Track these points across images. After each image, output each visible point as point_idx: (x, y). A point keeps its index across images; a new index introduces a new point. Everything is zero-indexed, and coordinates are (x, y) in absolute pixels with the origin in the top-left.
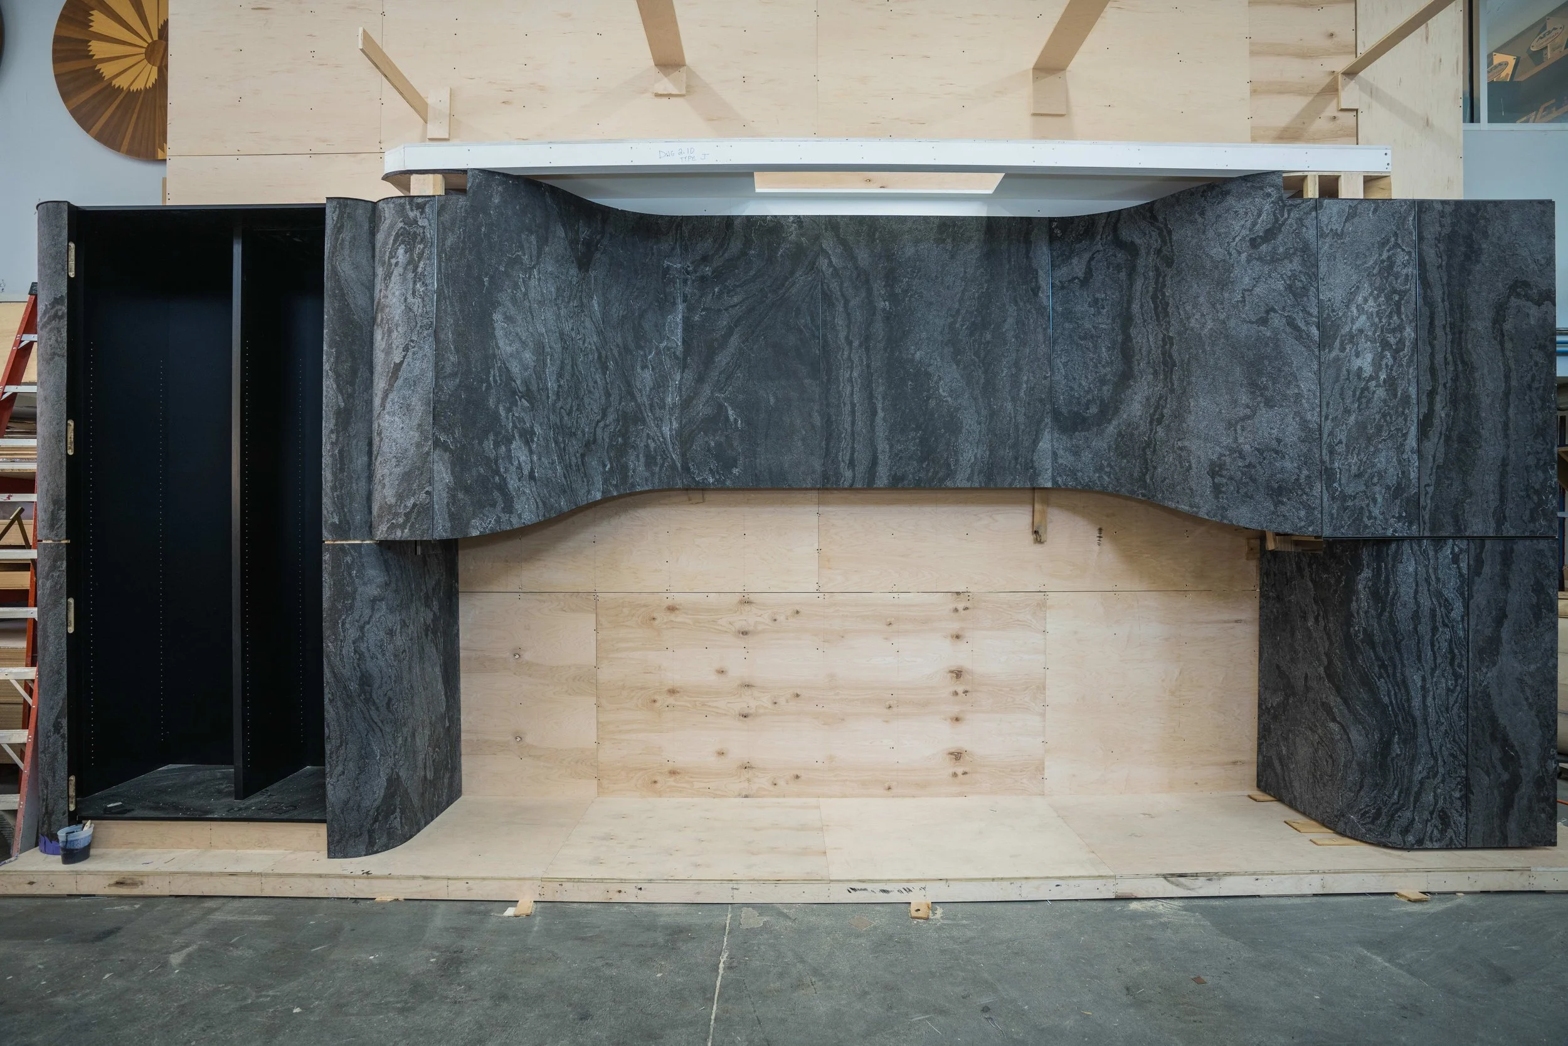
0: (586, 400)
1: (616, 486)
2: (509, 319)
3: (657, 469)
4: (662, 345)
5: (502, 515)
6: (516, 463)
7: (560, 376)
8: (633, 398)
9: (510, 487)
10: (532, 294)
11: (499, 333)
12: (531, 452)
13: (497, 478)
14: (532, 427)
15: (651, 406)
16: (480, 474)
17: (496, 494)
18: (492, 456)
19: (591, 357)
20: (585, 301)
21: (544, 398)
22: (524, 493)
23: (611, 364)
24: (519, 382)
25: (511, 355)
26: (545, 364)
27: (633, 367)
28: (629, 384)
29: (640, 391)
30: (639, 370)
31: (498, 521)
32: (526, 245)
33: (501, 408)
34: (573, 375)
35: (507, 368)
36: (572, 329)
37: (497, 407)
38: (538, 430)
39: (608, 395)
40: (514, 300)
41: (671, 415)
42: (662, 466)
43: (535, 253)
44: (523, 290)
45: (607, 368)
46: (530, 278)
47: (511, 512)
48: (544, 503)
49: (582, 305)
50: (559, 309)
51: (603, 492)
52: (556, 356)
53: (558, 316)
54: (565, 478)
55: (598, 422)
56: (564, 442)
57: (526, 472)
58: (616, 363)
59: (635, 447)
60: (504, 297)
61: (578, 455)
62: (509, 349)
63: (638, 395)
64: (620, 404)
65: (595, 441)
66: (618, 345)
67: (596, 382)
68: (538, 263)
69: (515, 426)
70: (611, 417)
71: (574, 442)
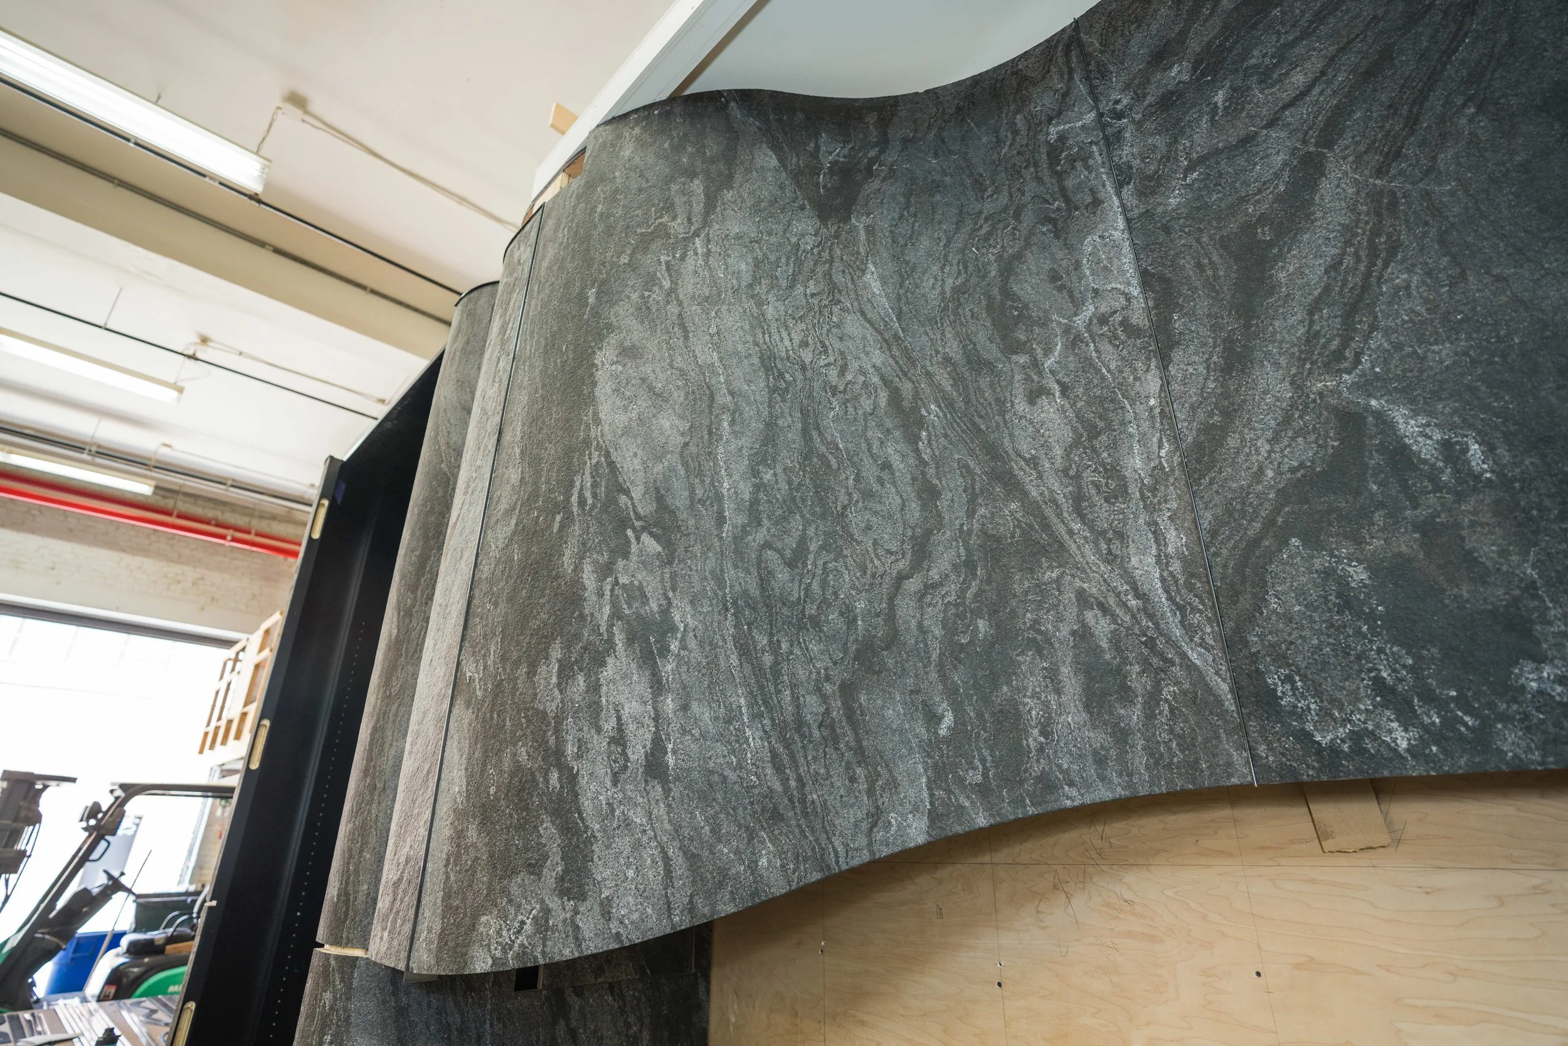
0: (856, 519)
4: (1082, 318)
5: (556, 903)
6: (610, 726)
7: (761, 457)
12: (658, 686)
14: (665, 612)
20: (840, 279)
21: (708, 523)
23: (932, 412)
24: (637, 491)
28: (993, 452)
30: (1021, 406)
33: (589, 569)
35: (611, 463)
37: (579, 569)
38: (682, 615)
39: (929, 494)
45: (919, 423)
49: (833, 289)
54: (778, 767)
55: (901, 578)
56: (774, 647)
58: (949, 404)
61: (828, 688)
64: (971, 514)
65: (893, 639)
69: (616, 615)
70: (944, 560)
71: (814, 648)
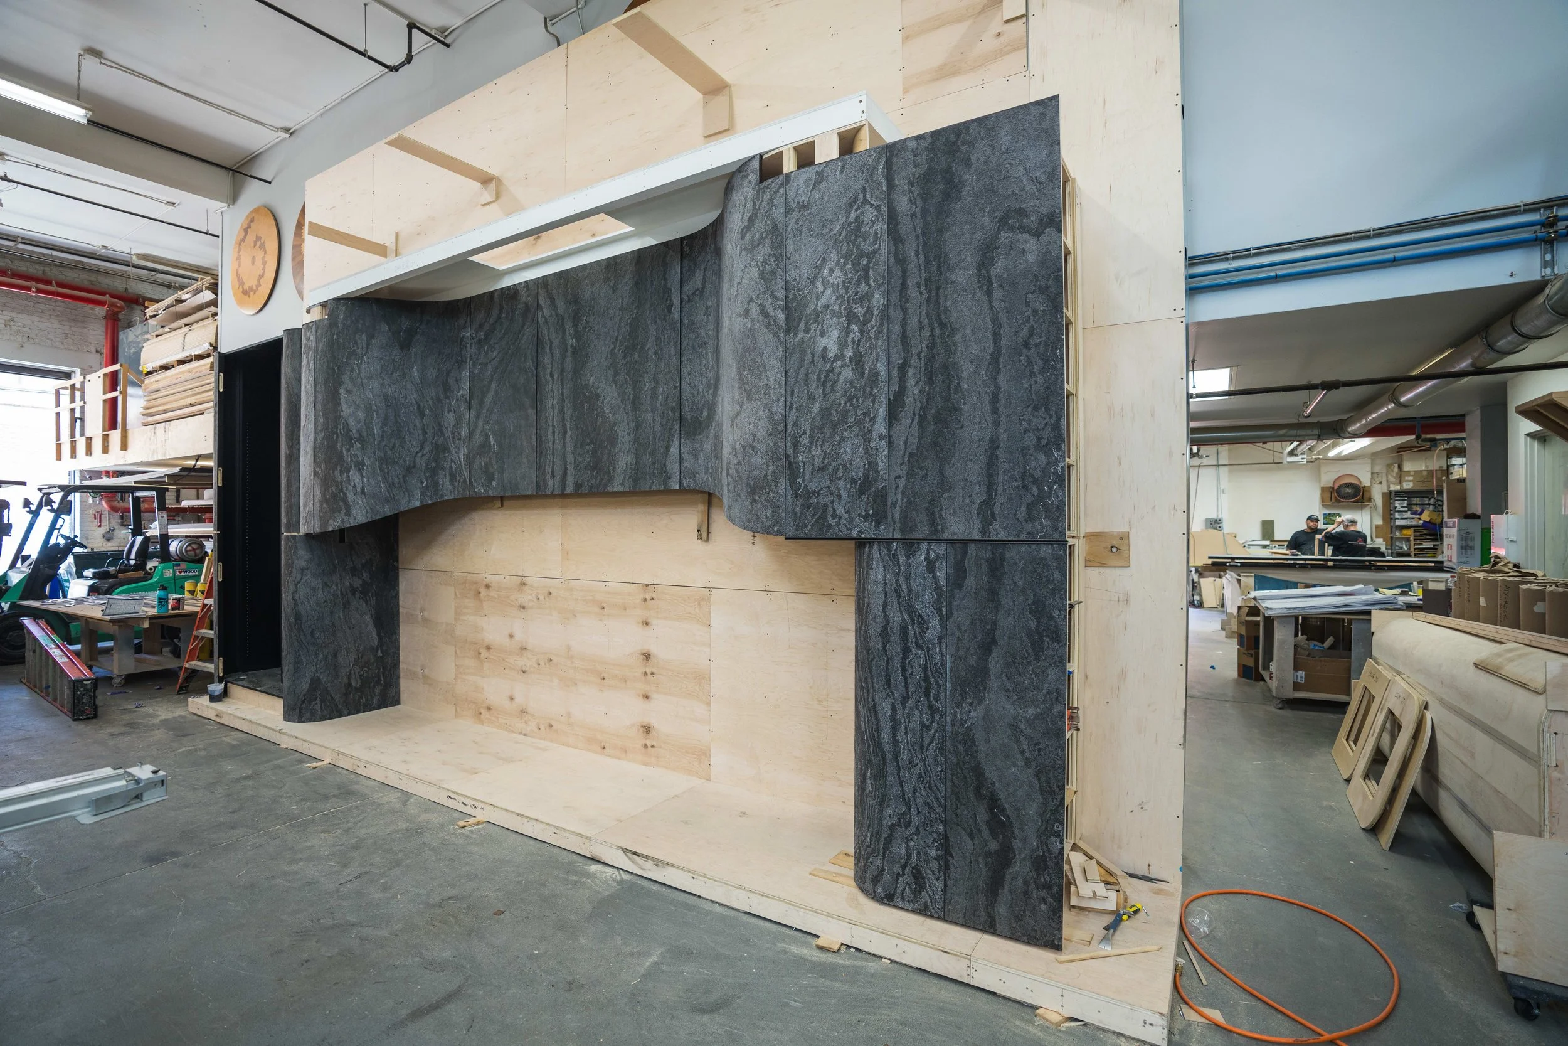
0: (407, 439)
1: (431, 497)
2: (349, 392)
3: (456, 483)
4: (459, 394)
5: (344, 517)
6: (352, 484)
7: (384, 424)
8: (442, 434)
9: (349, 500)
10: (363, 373)
11: (343, 401)
12: (362, 476)
13: (342, 494)
14: (363, 460)
15: (454, 438)
16: (333, 492)
17: (341, 504)
18: (339, 480)
19: (412, 409)
20: (406, 370)
21: (372, 440)
22: (358, 503)
23: (427, 411)
24: (354, 431)
25: (350, 415)
26: (372, 418)
27: (443, 412)
28: (440, 424)
29: (447, 428)
30: (446, 414)
31: (342, 521)
32: (359, 342)
33: (344, 449)
34: (396, 422)
35: (347, 424)
36: (395, 391)
37: (342, 449)
38: (367, 461)
39: (425, 433)
40: (351, 378)
41: (464, 444)
42: (459, 482)
43: (365, 346)
44: (357, 371)
45: (424, 415)
46: (361, 363)
47: (350, 516)
48: (371, 509)
49: (404, 374)
50: (383, 379)
51: (421, 501)
52: (380, 412)
53: (383, 385)
54: (389, 492)
55: (417, 453)
56: (388, 468)
57: (359, 490)
58: (431, 409)
59: (443, 469)
60: (346, 378)
61: (400, 476)
62: (348, 411)
63: (445, 432)
64: (433, 439)
65: (414, 467)
66: (432, 398)
67: (415, 426)
68: (367, 352)
69: (352, 460)
70: (427, 449)
71: (397, 468)
